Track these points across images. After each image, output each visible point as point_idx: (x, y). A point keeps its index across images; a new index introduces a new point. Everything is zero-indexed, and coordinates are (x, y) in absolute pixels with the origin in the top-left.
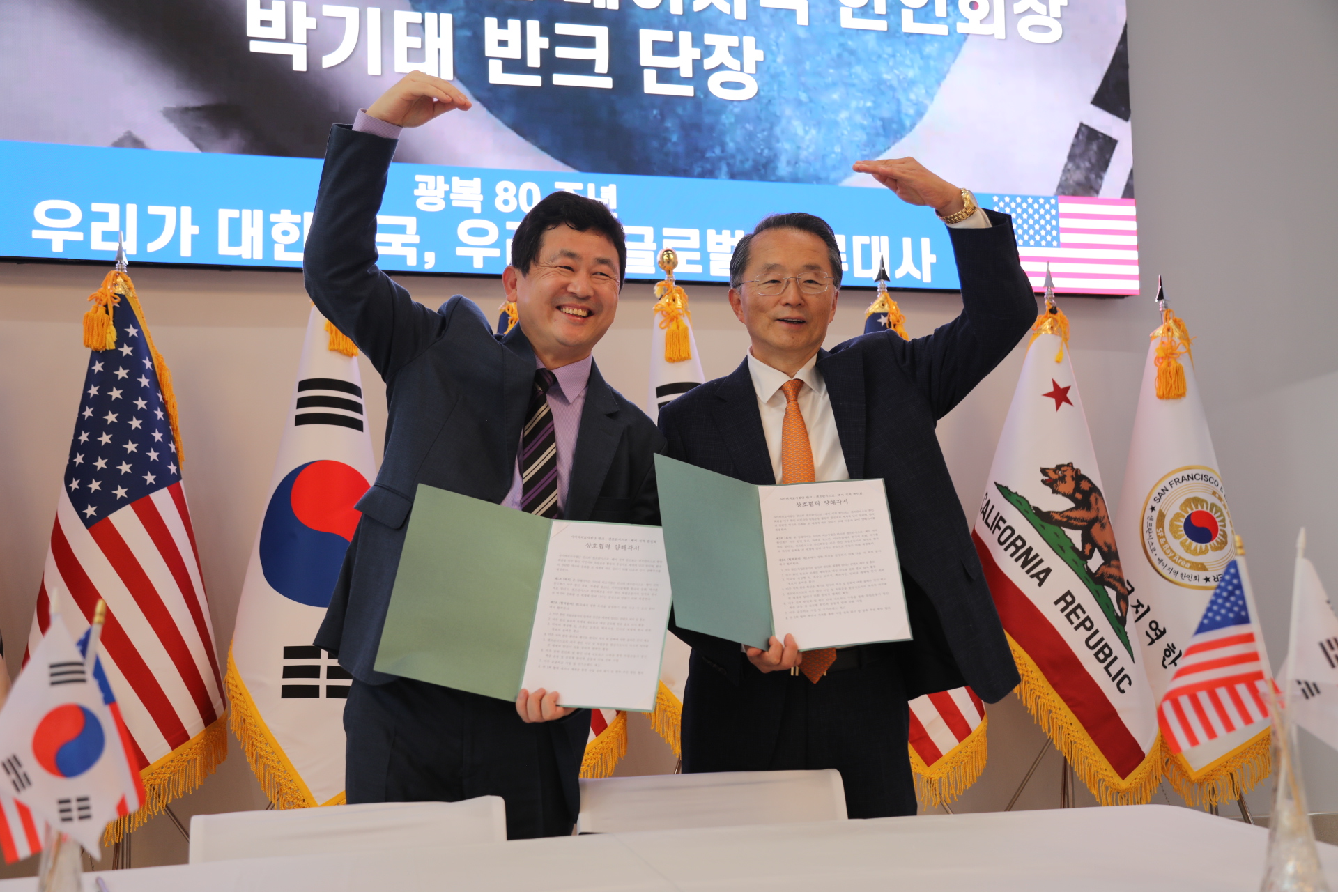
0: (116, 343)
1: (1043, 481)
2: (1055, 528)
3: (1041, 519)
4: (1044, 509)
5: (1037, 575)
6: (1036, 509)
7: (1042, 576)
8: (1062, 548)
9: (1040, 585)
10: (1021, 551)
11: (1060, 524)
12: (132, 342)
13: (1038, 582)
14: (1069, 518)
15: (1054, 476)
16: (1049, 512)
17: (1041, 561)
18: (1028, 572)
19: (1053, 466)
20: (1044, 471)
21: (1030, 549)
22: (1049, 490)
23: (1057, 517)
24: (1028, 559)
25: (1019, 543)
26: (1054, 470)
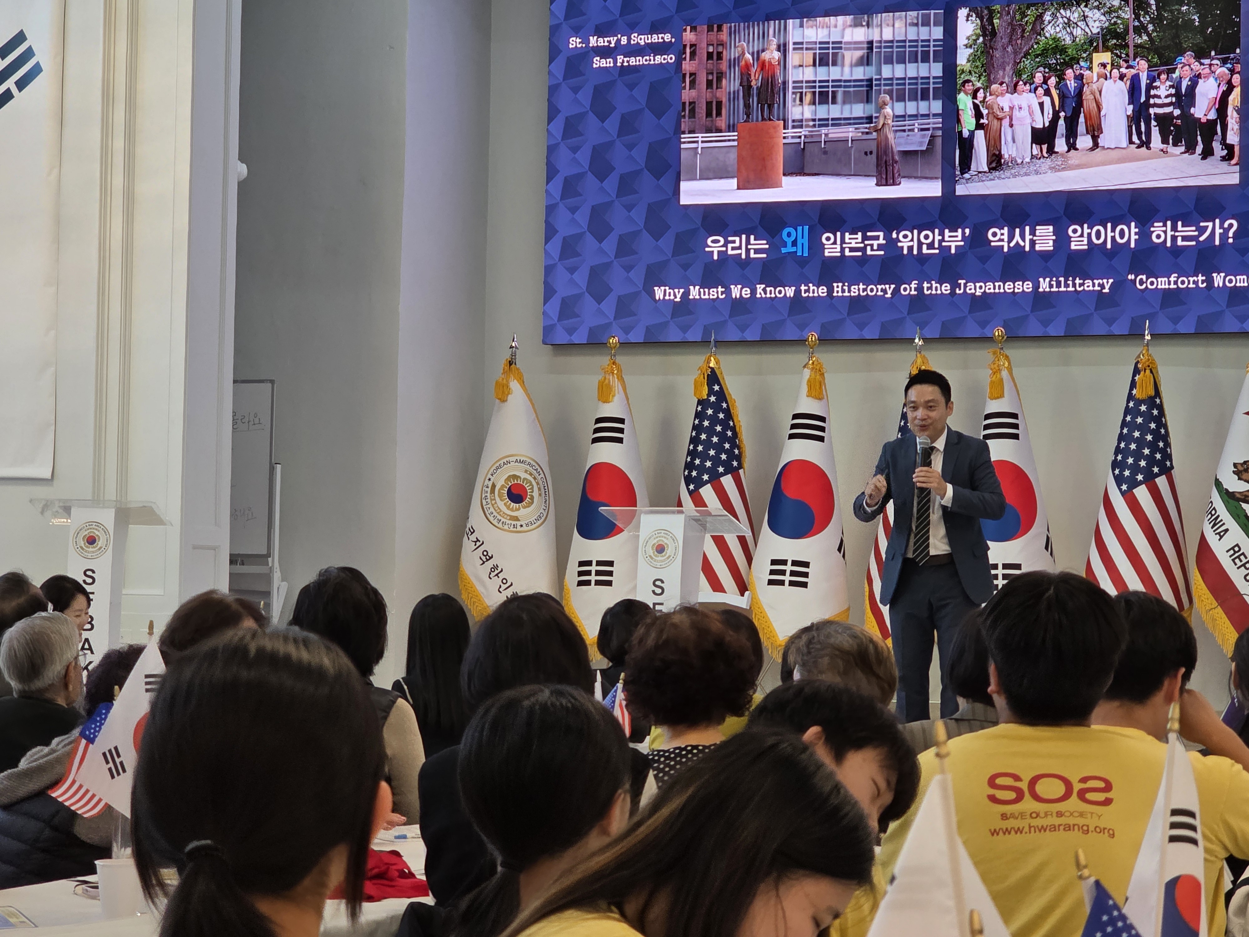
0: (707, 395)
1: (1234, 472)
2: (1236, 503)
3: (1230, 497)
4: (1231, 490)
5: (1219, 533)
6: (1226, 490)
7: (1222, 534)
8: (1238, 516)
9: (1219, 540)
10: (1213, 517)
11: (1239, 500)
12: (715, 393)
13: (1219, 537)
14: (1246, 496)
15: (1240, 468)
16: (1234, 492)
17: (1224, 524)
18: (1214, 531)
19: (1242, 462)
20: (1235, 465)
21: (1218, 516)
22: (1236, 477)
23: (1238, 495)
24: (1216, 522)
25: (1213, 512)
26: (1242, 464)
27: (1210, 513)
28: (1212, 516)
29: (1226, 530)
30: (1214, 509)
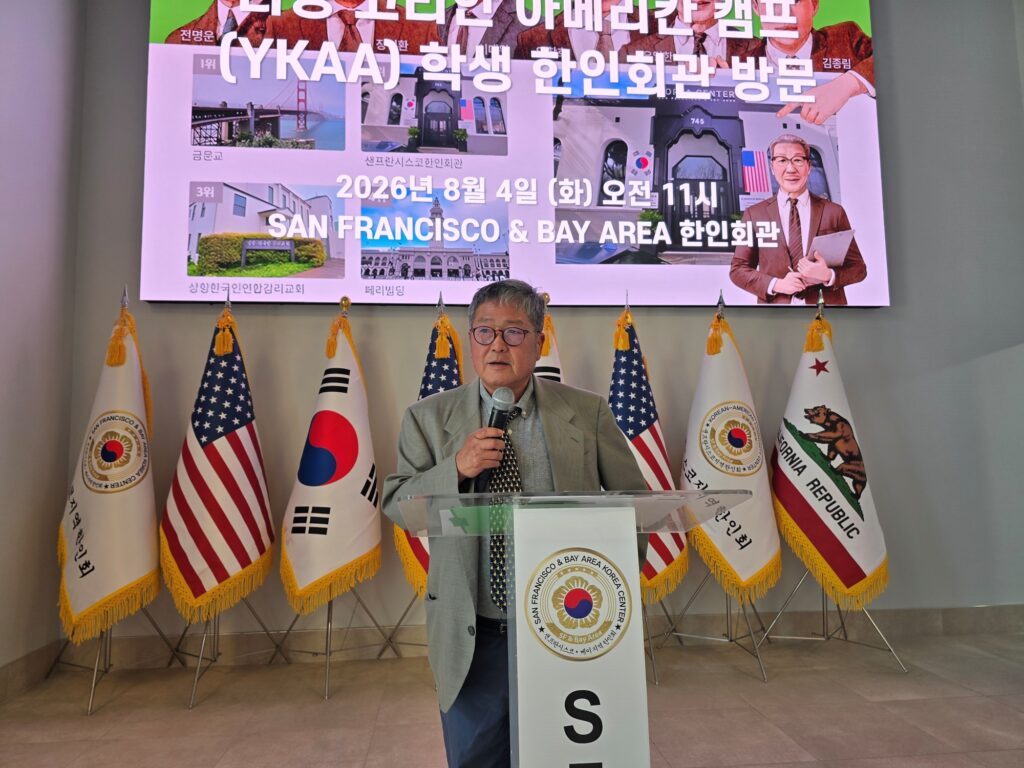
1: (806, 417)
5: (797, 469)
7: (800, 470)
8: (815, 454)
9: (799, 476)
10: (790, 456)
11: (813, 440)
13: (798, 473)
14: (820, 437)
15: (812, 413)
16: (807, 434)
17: (801, 461)
18: (793, 468)
20: (806, 411)
21: (795, 454)
23: (813, 437)
24: (793, 460)
25: (789, 451)
26: (813, 410)
27: (786, 451)
28: (788, 454)
29: (804, 467)
30: (790, 448)
